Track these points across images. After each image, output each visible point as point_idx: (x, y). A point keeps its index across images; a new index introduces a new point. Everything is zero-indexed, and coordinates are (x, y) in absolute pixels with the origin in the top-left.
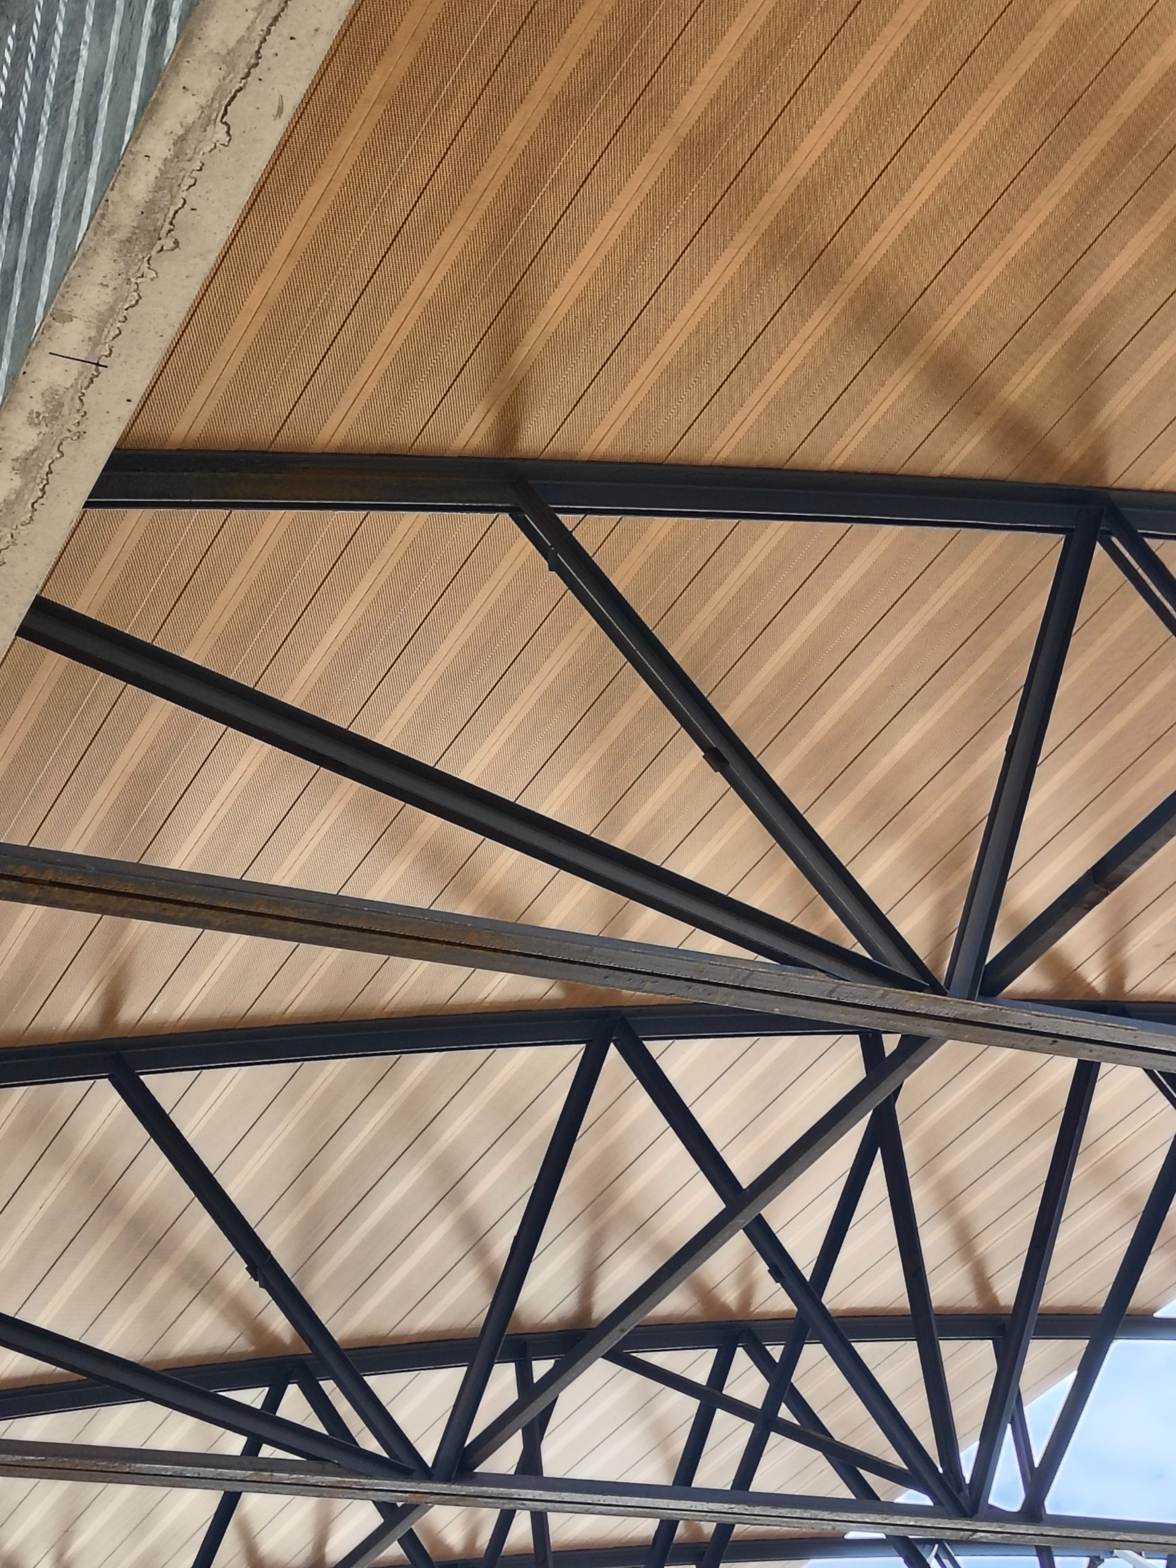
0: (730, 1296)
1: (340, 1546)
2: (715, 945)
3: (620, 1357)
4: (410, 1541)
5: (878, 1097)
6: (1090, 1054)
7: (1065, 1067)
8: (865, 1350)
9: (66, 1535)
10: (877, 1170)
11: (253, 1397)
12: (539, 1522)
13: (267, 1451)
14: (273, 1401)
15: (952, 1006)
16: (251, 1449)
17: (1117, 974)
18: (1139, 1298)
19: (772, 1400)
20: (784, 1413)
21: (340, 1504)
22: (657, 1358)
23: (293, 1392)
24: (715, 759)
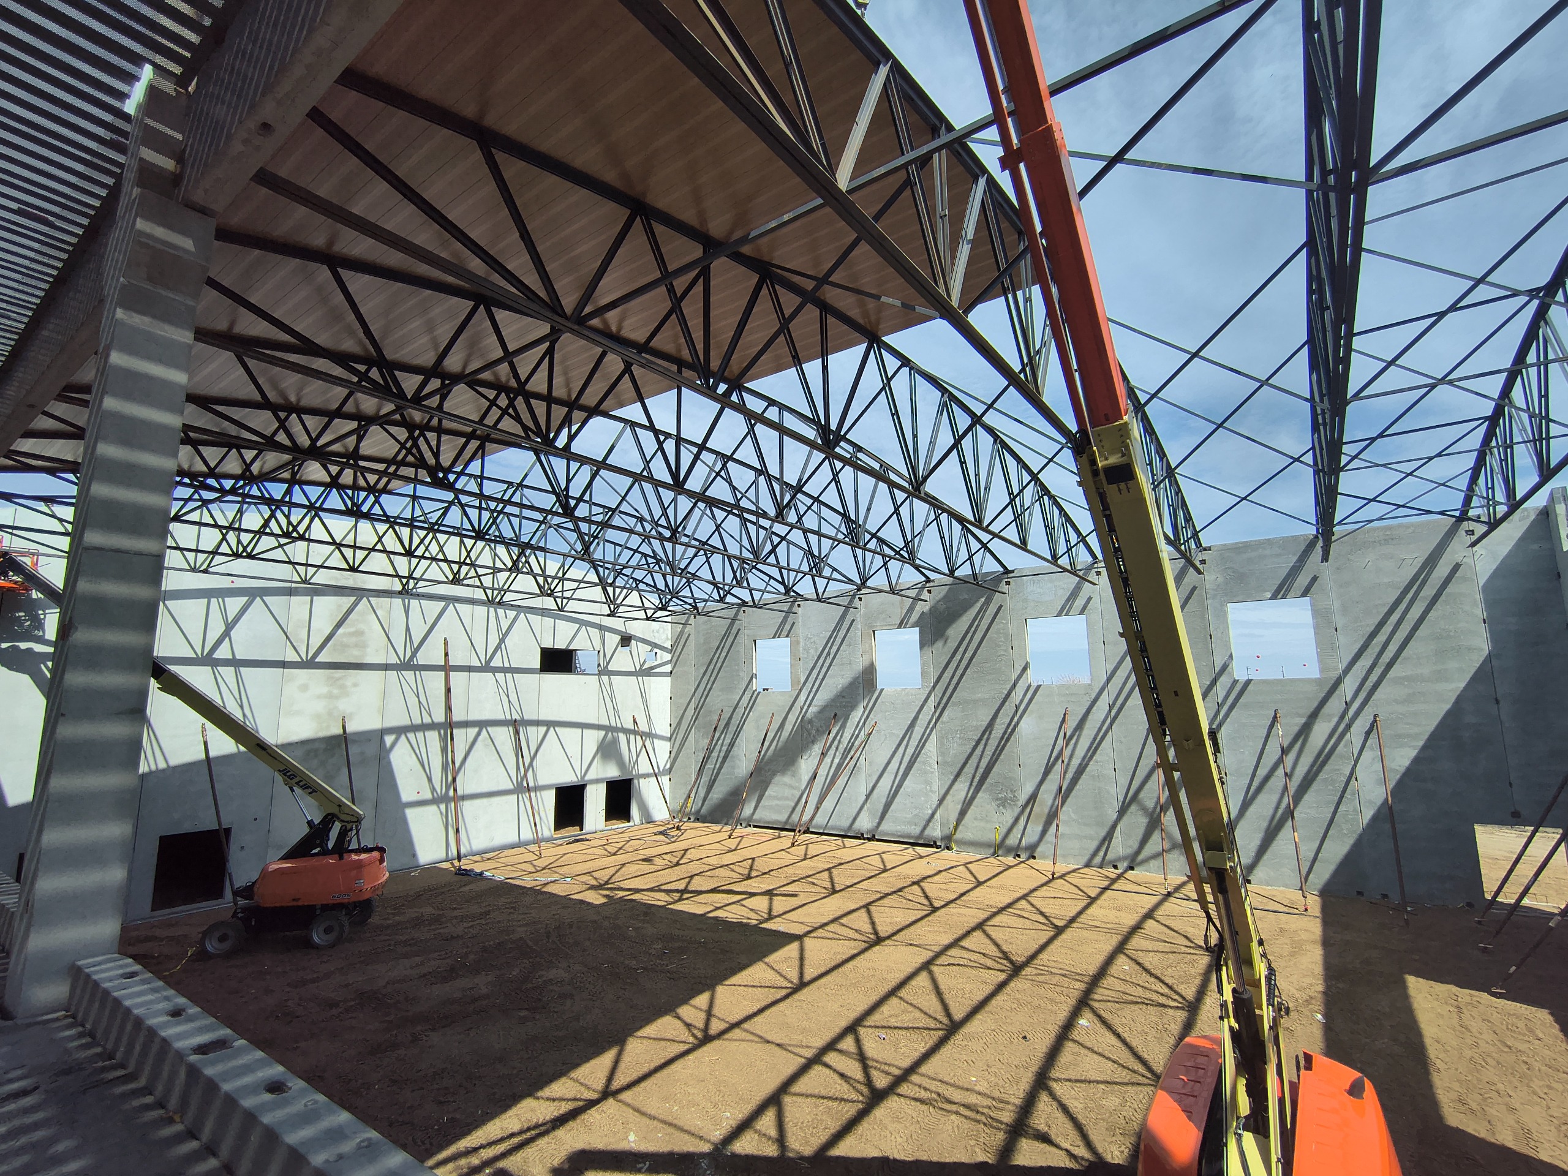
0: (503, 379)
1: (383, 412)
2: (513, 290)
3: (468, 384)
4: (402, 415)
5: (552, 338)
6: (606, 349)
7: (600, 350)
8: (533, 401)
9: (301, 389)
10: (547, 359)
11: (362, 368)
12: (440, 421)
13: (363, 383)
14: (368, 371)
15: (569, 324)
16: (359, 382)
17: (620, 329)
18: (602, 407)
19: (508, 407)
20: (511, 411)
21: (385, 402)
22: (481, 389)
23: (375, 369)
24: (522, 236)
